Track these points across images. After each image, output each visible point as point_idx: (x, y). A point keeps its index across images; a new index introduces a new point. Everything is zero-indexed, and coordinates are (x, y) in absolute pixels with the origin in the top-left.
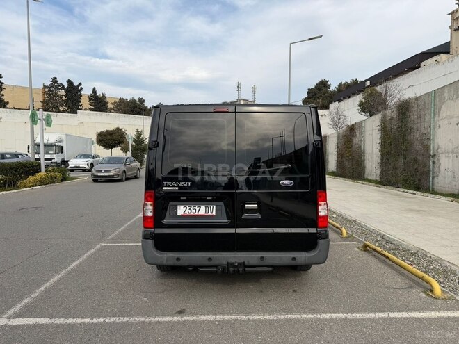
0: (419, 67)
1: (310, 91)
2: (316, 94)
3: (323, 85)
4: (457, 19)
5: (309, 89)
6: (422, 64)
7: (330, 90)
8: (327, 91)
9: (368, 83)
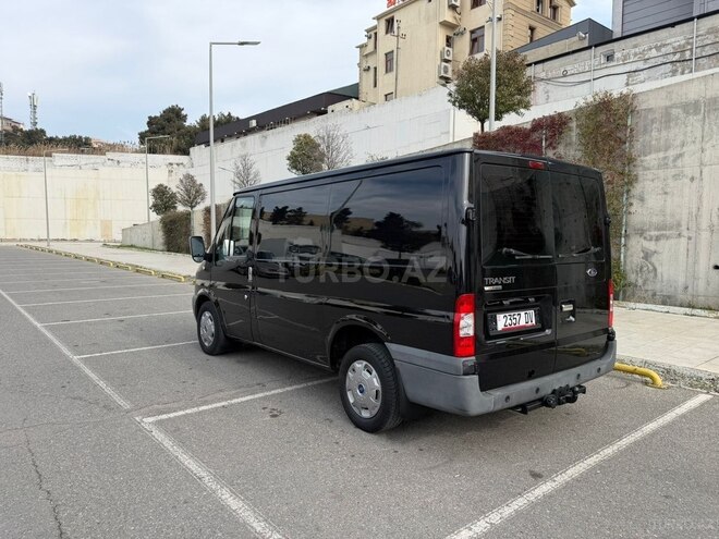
0: (325, 112)
1: (152, 121)
2: (163, 128)
3: (174, 115)
4: (367, 56)
5: (150, 118)
6: (330, 108)
7: (187, 124)
8: (183, 127)
9: (254, 123)
